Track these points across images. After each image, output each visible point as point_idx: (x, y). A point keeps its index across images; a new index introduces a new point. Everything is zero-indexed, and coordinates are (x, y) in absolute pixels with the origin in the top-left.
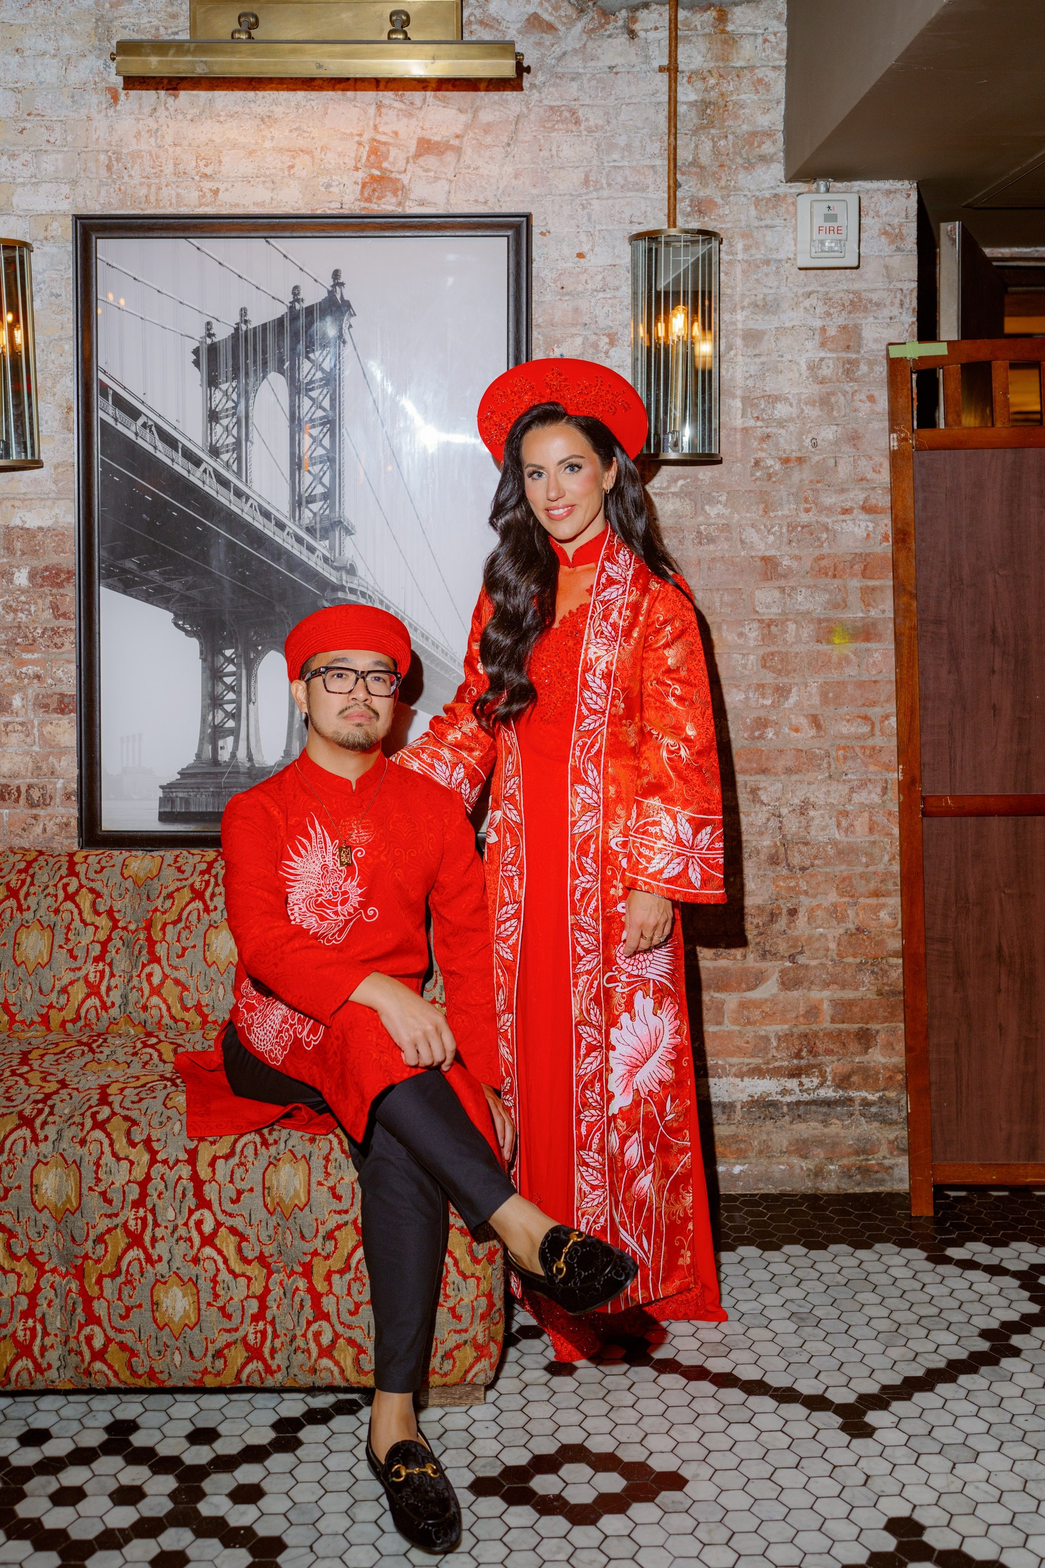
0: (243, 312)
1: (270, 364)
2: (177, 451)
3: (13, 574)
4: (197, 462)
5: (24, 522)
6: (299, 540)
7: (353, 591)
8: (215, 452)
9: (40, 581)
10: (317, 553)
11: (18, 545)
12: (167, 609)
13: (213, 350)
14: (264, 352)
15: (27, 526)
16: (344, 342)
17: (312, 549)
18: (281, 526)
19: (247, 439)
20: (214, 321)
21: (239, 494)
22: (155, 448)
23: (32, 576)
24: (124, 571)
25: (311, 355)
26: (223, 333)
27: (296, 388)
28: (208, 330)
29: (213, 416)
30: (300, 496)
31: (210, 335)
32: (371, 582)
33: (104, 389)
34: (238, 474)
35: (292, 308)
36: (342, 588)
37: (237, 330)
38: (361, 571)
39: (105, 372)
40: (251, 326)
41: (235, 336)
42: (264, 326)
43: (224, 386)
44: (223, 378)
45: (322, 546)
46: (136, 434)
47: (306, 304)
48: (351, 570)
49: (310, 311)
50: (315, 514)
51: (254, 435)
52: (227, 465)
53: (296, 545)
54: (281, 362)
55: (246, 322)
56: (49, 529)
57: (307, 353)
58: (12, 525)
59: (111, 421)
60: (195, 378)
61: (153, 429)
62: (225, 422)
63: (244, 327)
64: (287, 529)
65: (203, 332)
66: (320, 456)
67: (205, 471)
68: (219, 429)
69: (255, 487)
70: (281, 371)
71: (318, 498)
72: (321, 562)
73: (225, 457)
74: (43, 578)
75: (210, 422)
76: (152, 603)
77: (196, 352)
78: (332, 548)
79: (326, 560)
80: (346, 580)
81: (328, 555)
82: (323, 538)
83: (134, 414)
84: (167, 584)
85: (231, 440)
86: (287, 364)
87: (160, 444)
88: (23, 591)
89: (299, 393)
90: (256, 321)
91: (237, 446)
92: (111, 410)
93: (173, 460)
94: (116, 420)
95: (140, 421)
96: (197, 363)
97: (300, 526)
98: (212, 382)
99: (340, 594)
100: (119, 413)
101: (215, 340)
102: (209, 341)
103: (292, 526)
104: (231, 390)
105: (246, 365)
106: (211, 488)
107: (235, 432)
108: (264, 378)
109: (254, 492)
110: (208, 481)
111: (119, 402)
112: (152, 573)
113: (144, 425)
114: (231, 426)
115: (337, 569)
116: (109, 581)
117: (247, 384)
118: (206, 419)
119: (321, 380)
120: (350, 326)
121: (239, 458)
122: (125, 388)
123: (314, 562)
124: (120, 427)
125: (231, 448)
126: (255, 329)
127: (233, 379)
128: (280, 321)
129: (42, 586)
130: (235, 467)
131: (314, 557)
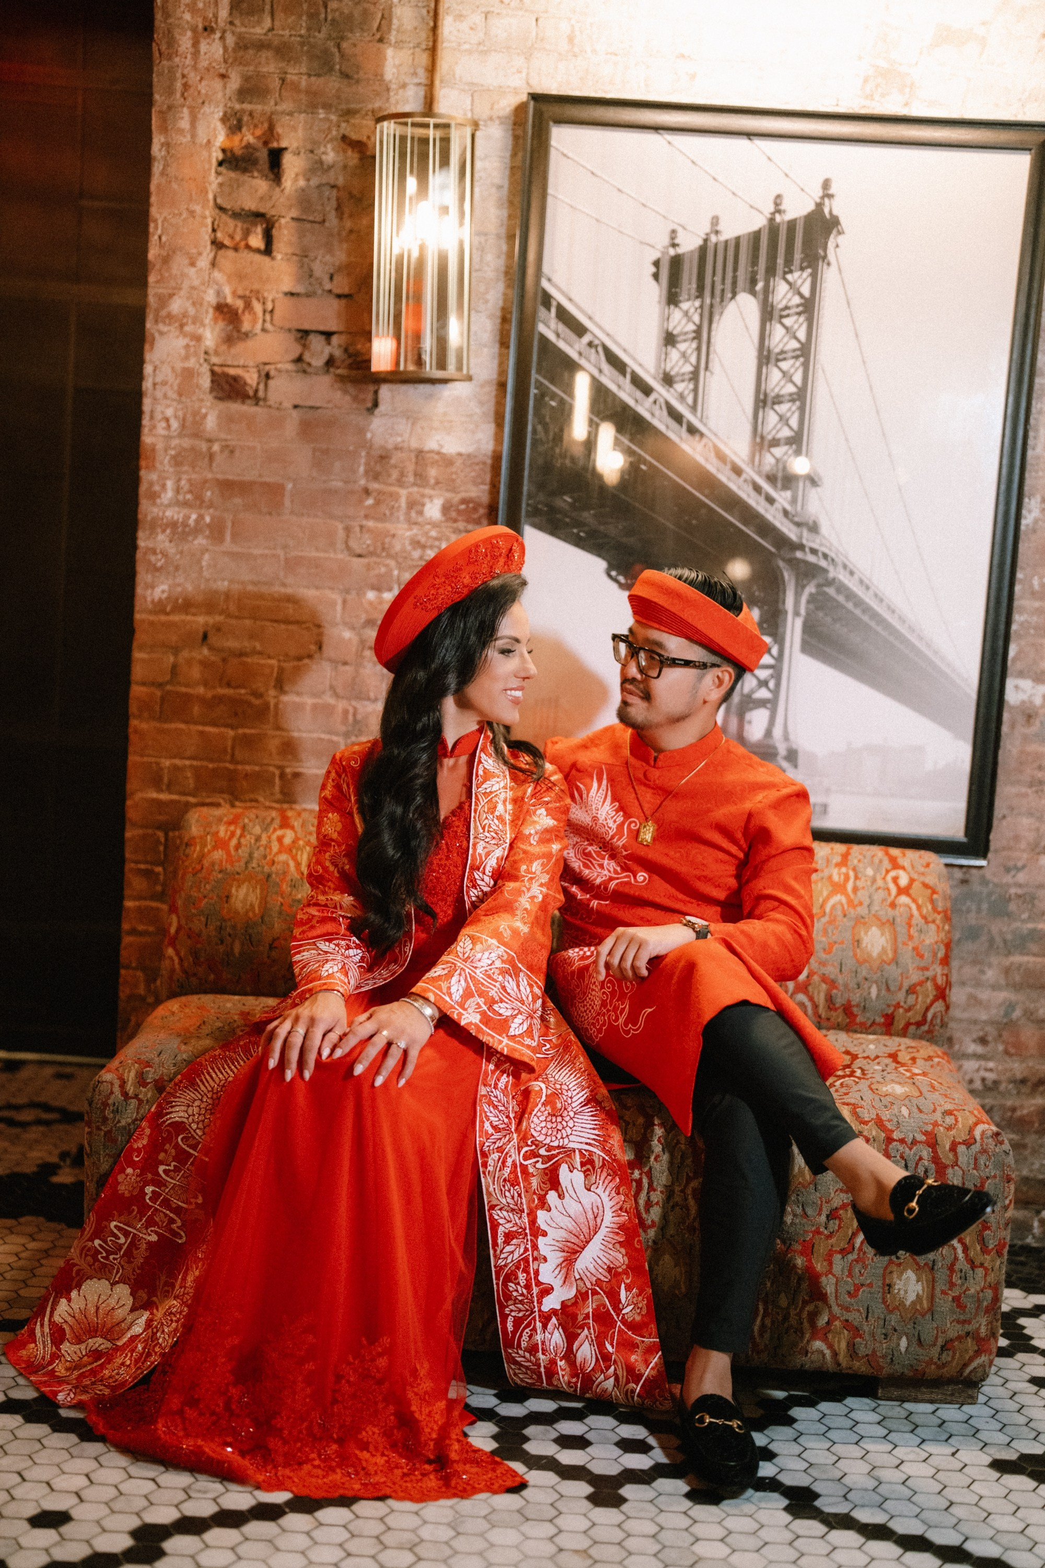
0: (715, 221)
1: (741, 283)
2: (625, 376)
3: (423, 505)
4: (647, 390)
5: (442, 446)
6: (757, 488)
7: (814, 551)
8: (668, 380)
9: (454, 514)
10: (776, 505)
11: (433, 472)
12: (599, 555)
13: (676, 263)
14: (735, 269)
15: (444, 451)
16: (829, 264)
17: (770, 500)
18: (738, 471)
19: (707, 368)
20: (680, 230)
21: (692, 430)
22: (600, 371)
23: (446, 509)
24: (552, 510)
25: (789, 277)
26: (689, 244)
27: (768, 314)
28: (673, 239)
29: (670, 339)
30: (762, 438)
31: (674, 245)
32: (835, 543)
33: (546, 299)
34: (694, 408)
35: (772, 220)
36: (801, 547)
37: (706, 241)
38: (824, 529)
39: (549, 280)
40: (723, 238)
41: (703, 249)
42: (738, 239)
43: (685, 306)
44: (684, 296)
45: (783, 498)
46: (580, 354)
47: (788, 216)
48: (814, 528)
49: (792, 225)
50: (778, 460)
51: (715, 365)
52: (682, 397)
53: (753, 493)
54: (753, 282)
55: (717, 232)
56: (469, 456)
57: (785, 273)
58: (426, 448)
59: (552, 337)
60: (654, 292)
61: (600, 349)
62: (682, 346)
63: (713, 239)
64: (744, 476)
65: (666, 241)
66: (791, 395)
67: (655, 402)
68: (674, 354)
69: (712, 423)
70: (753, 292)
71: (782, 442)
72: (780, 515)
73: (680, 387)
74: (459, 512)
75: (666, 345)
76: (583, 548)
77: (657, 264)
78: (794, 501)
79: (786, 513)
80: (808, 539)
81: (788, 507)
82: (785, 487)
83: (579, 330)
84: (602, 528)
85: (688, 368)
86: (760, 286)
87: (606, 367)
88: (435, 525)
89: (771, 320)
90: (729, 232)
91: (695, 376)
92: (553, 322)
93: (619, 387)
94: (558, 335)
95: (586, 339)
96: (656, 276)
97: (759, 473)
98: (672, 299)
99: (799, 554)
100: (561, 328)
101: (680, 251)
102: (672, 252)
103: (749, 472)
104: (692, 310)
105: (713, 283)
106: (660, 422)
107: (693, 359)
108: (733, 297)
109: (710, 429)
110: (657, 412)
111: (564, 316)
112: (585, 514)
113: (590, 344)
114: (689, 351)
115: (798, 525)
116: (537, 520)
117: (712, 306)
118: (662, 342)
119: (798, 306)
120: (837, 246)
121: (695, 390)
122: (570, 300)
123: (772, 515)
124: (562, 345)
125: (687, 377)
126: (726, 242)
127: (697, 297)
128: (756, 235)
129: (455, 521)
130: (690, 400)
131: (772, 510)
